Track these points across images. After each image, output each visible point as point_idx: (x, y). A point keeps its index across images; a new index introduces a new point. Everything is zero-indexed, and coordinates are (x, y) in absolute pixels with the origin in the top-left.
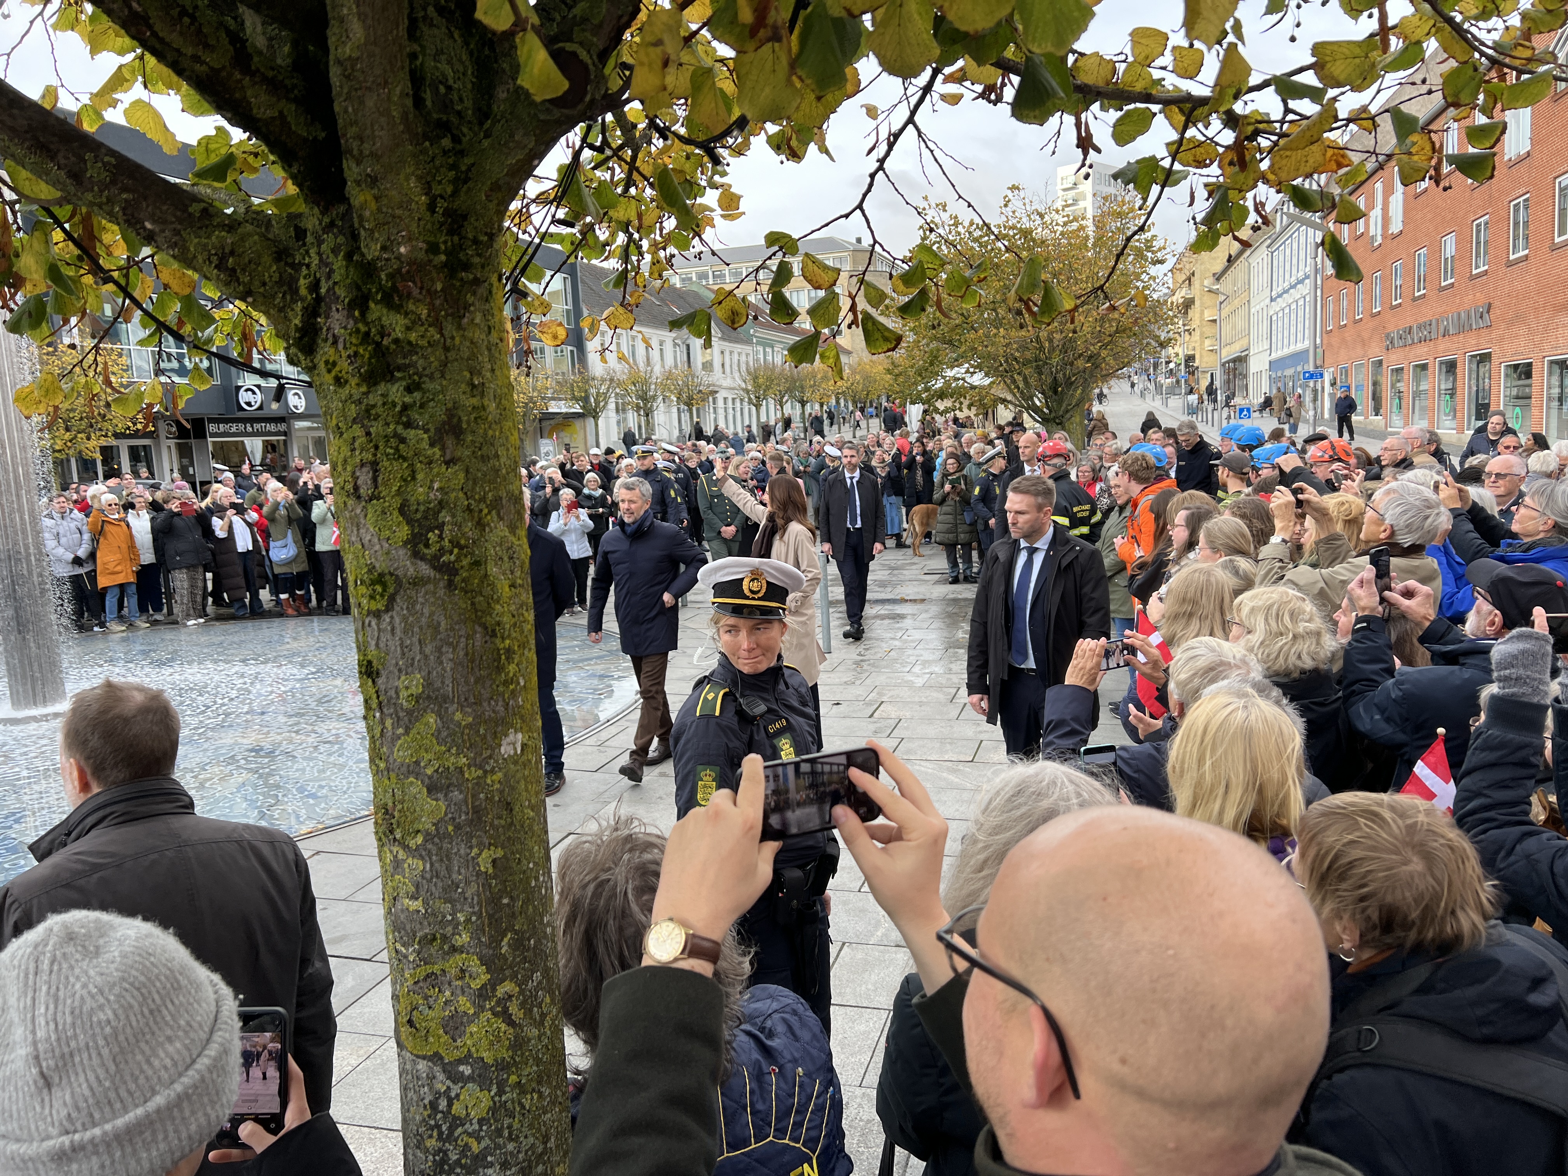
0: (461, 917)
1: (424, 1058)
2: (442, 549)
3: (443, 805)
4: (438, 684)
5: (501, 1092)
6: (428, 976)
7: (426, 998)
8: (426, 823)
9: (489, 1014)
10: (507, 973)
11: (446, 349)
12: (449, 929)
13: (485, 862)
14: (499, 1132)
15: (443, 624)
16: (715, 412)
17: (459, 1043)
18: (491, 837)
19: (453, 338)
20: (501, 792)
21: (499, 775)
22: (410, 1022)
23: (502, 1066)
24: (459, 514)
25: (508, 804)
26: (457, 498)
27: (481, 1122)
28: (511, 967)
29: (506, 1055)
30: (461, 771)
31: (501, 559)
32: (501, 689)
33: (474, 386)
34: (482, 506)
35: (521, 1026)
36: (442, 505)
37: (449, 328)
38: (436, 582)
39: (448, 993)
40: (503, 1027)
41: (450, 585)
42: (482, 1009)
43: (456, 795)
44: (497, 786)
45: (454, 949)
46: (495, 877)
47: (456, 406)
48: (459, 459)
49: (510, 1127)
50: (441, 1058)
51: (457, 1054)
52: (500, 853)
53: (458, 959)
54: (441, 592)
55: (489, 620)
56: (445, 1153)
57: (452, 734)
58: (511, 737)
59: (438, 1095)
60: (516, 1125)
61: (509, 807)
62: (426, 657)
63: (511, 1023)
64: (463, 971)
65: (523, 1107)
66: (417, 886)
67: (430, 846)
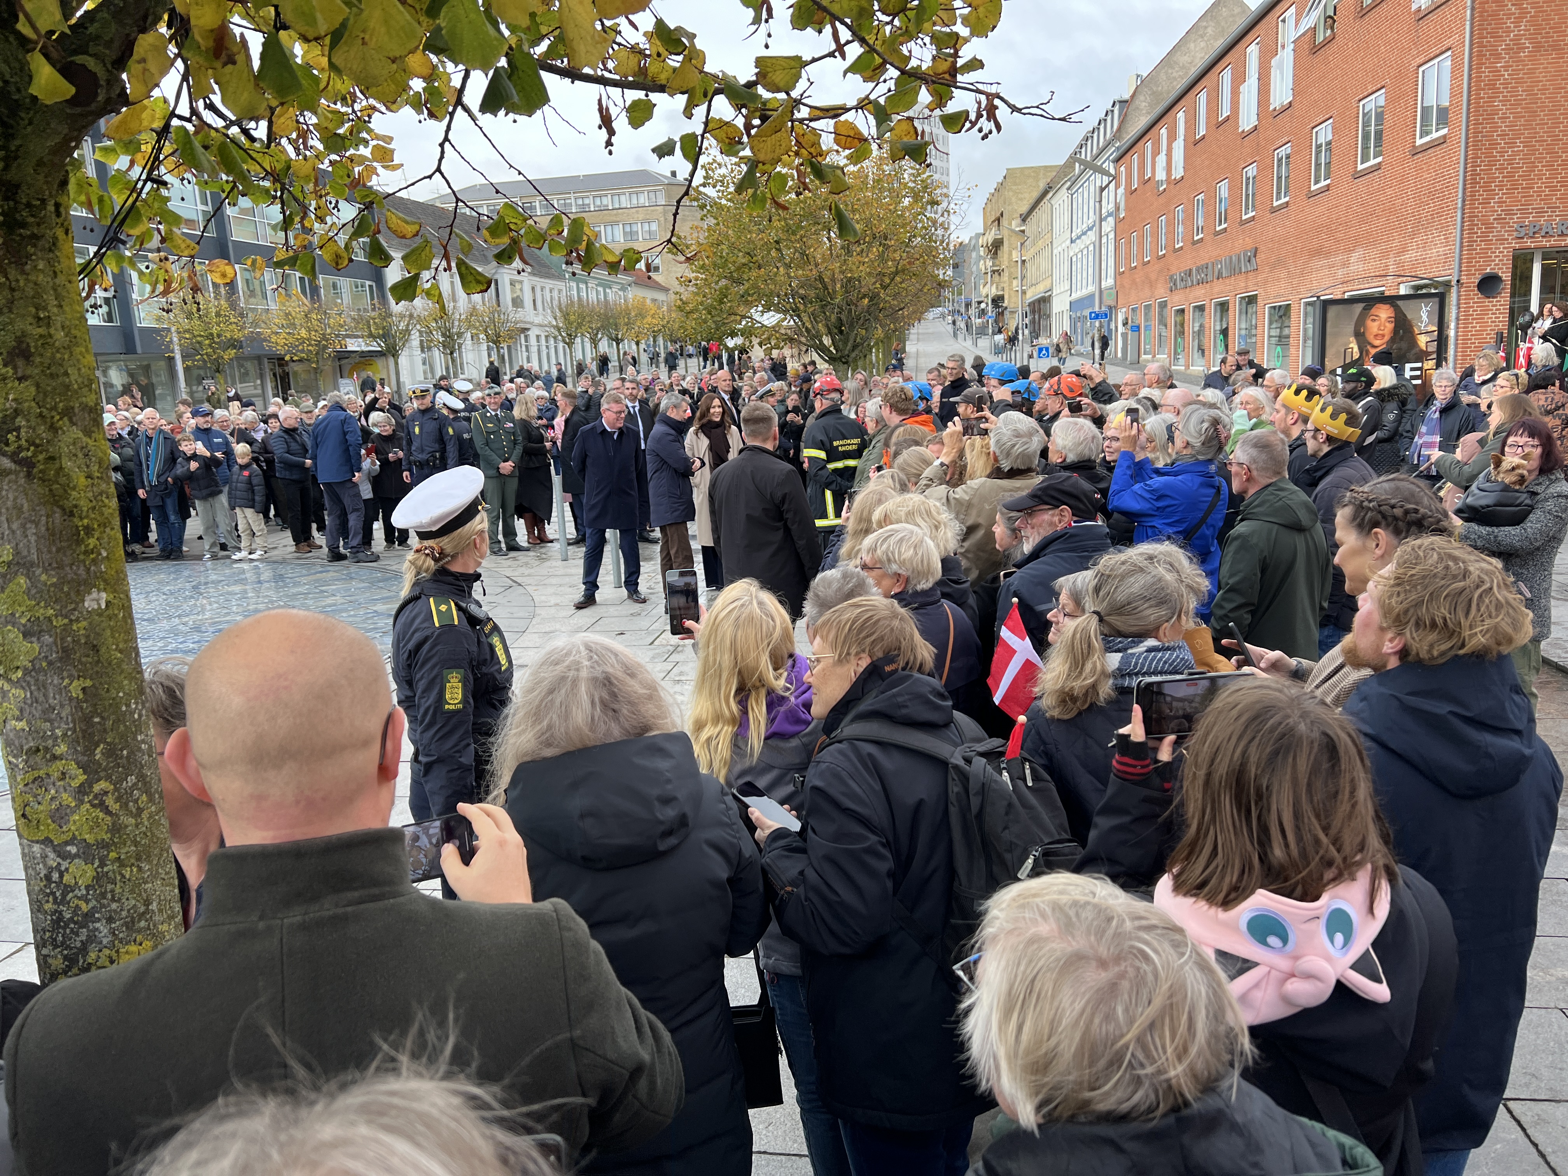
0: (59, 732)
1: (37, 842)
2: (19, 447)
3: (36, 646)
4: (25, 553)
5: (102, 864)
6: (35, 779)
7: (35, 796)
8: (24, 661)
9: (88, 806)
10: (102, 774)
11: (13, 290)
12: (50, 742)
13: (76, 688)
14: (103, 895)
15: (26, 506)
16: (527, 350)
17: (65, 829)
18: (79, 671)
19: (17, 281)
20: (88, 637)
21: (84, 624)
22: (24, 816)
23: (103, 845)
24: (33, 419)
25: (94, 646)
26: (30, 407)
27: (87, 888)
28: (105, 770)
29: (107, 837)
30: (49, 619)
31: (75, 455)
32: (82, 557)
33: (39, 319)
34: (54, 413)
35: (117, 815)
36: (17, 412)
37: (13, 273)
38: (16, 473)
39: (53, 792)
40: (101, 815)
41: (29, 475)
42: (82, 802)
43: (47, 639)
44: (82, 632)
45: (55, 758)
46: (86, 701)
47: (24, 334)
48: (30, 377)
49: (112, 891)
50: (51, 841)
51: (64, 837)
52: (88, 683)
53: (59, 764)
54: (22, 481)
55: (68, 504)
56: (60, 913)
57: (40, 592)
58: (94, 595)
59: (51, 870)
60: (118, 890)
61: (95, 648)
62: (13, 532)
63: (108, 812)
64: (63, 774)
65: (123, 876)
66: (21, 710)
67: (28, 679)
